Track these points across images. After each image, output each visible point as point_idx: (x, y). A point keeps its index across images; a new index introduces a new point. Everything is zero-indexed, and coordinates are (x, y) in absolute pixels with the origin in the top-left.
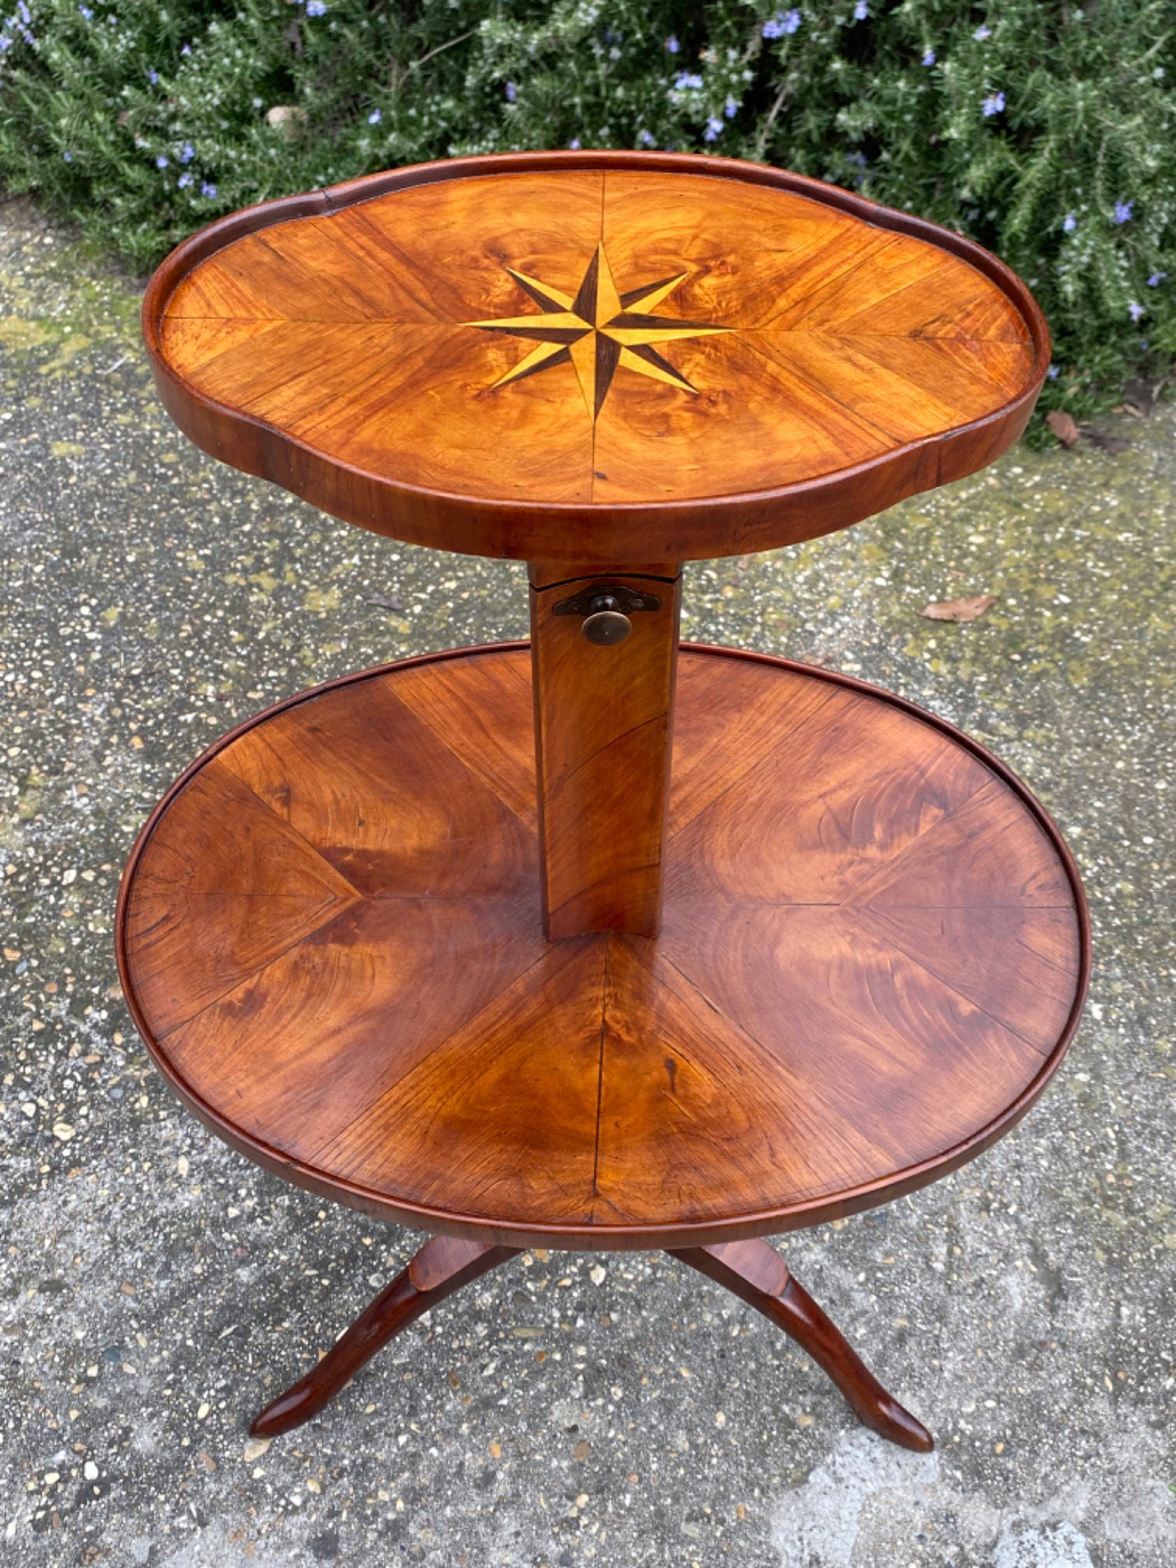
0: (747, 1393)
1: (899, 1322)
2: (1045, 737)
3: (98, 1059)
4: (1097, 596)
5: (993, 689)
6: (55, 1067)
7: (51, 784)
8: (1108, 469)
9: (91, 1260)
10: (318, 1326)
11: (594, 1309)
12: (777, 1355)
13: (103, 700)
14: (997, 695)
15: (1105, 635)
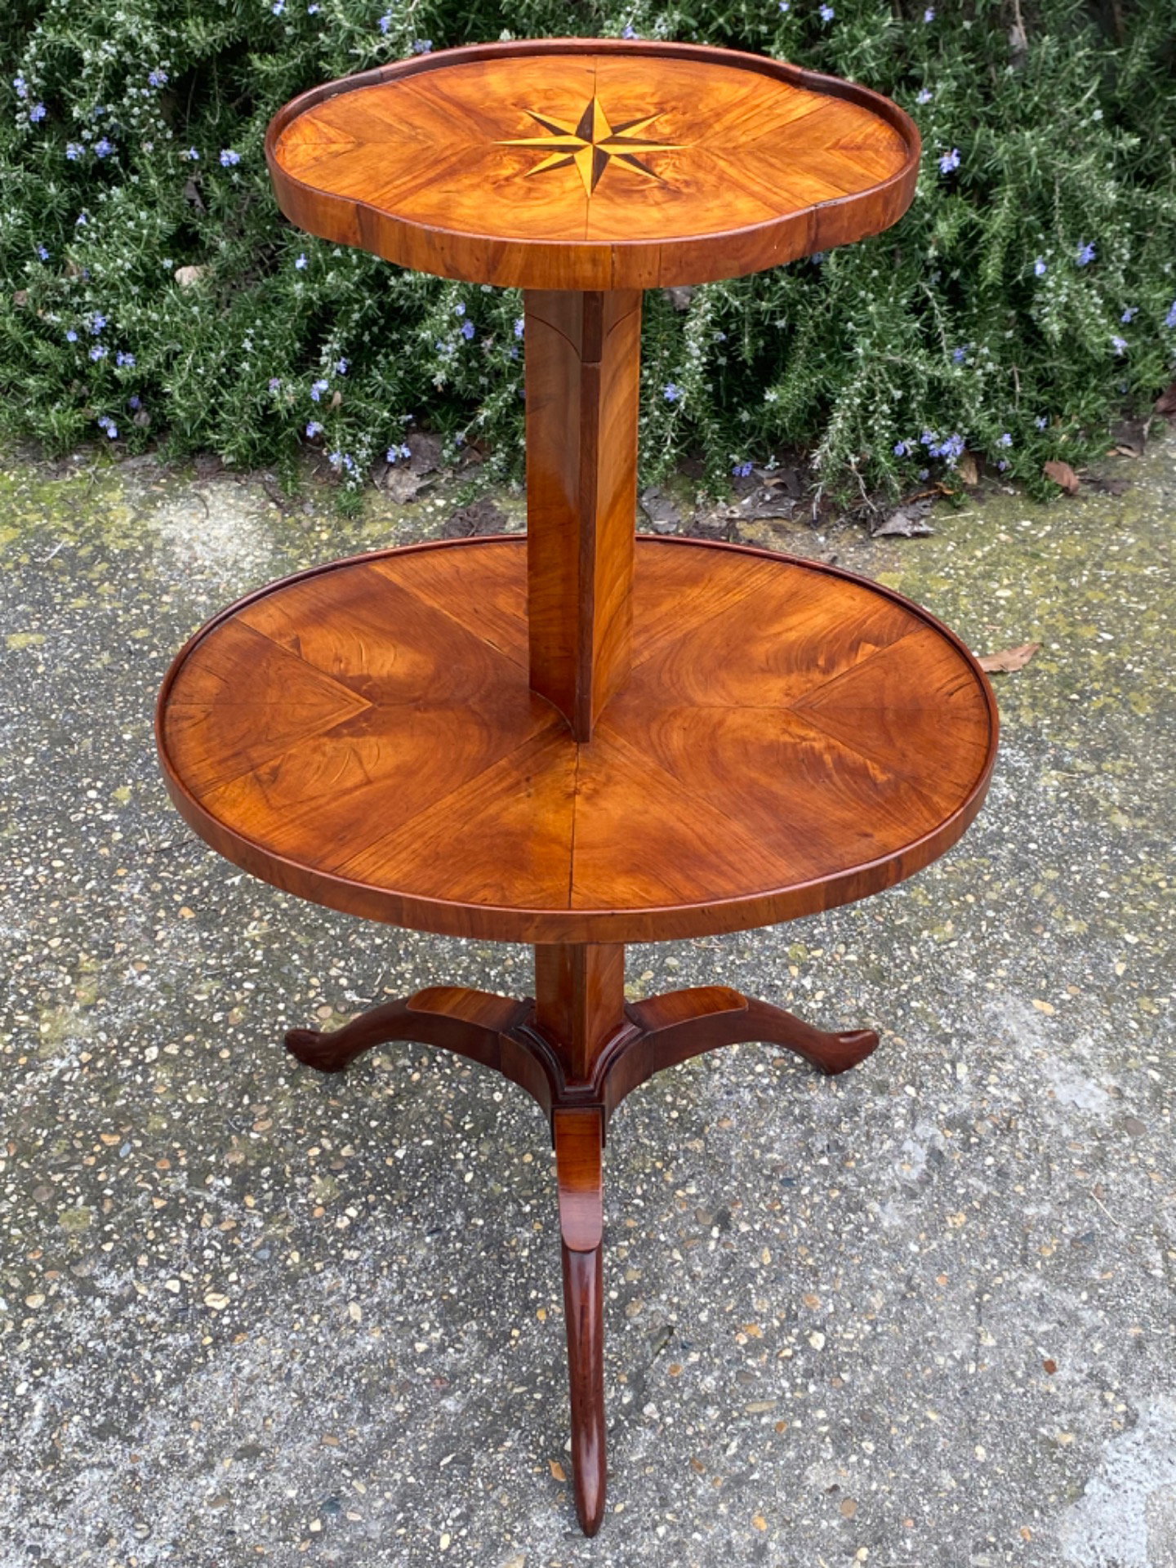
0: (1001, 1423)
1: (1133, 1332)
2: (1124, 767)
3: (234, 1225)
4: (1139, 628)
5: (1060, 729)
6: (190, 1241)
7: (104, 967)
8: (1116, 510)
9: (283, 1419)
10: (542, 1439)
11: (822, 1373)
12: (1019, 1383)
13: (138, 876)
14: (1066, 734)
15: (1156, 664)
